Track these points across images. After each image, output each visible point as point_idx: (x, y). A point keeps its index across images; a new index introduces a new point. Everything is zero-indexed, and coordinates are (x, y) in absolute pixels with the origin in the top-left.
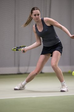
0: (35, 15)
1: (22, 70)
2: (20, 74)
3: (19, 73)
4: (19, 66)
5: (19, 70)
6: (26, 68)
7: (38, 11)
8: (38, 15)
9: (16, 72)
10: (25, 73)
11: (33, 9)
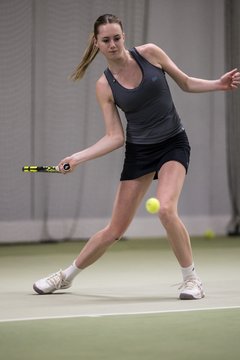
0: (107, 40)
1: (57, 228)
2: (49, 242)
3: (45, 238)
4: (45, 217)
5: (45, 229)
6: (70, 223)
7: (116, 26)
8: (117, 38)
9: (36, 236)
10: (67, 240)
11: (101, 21)
